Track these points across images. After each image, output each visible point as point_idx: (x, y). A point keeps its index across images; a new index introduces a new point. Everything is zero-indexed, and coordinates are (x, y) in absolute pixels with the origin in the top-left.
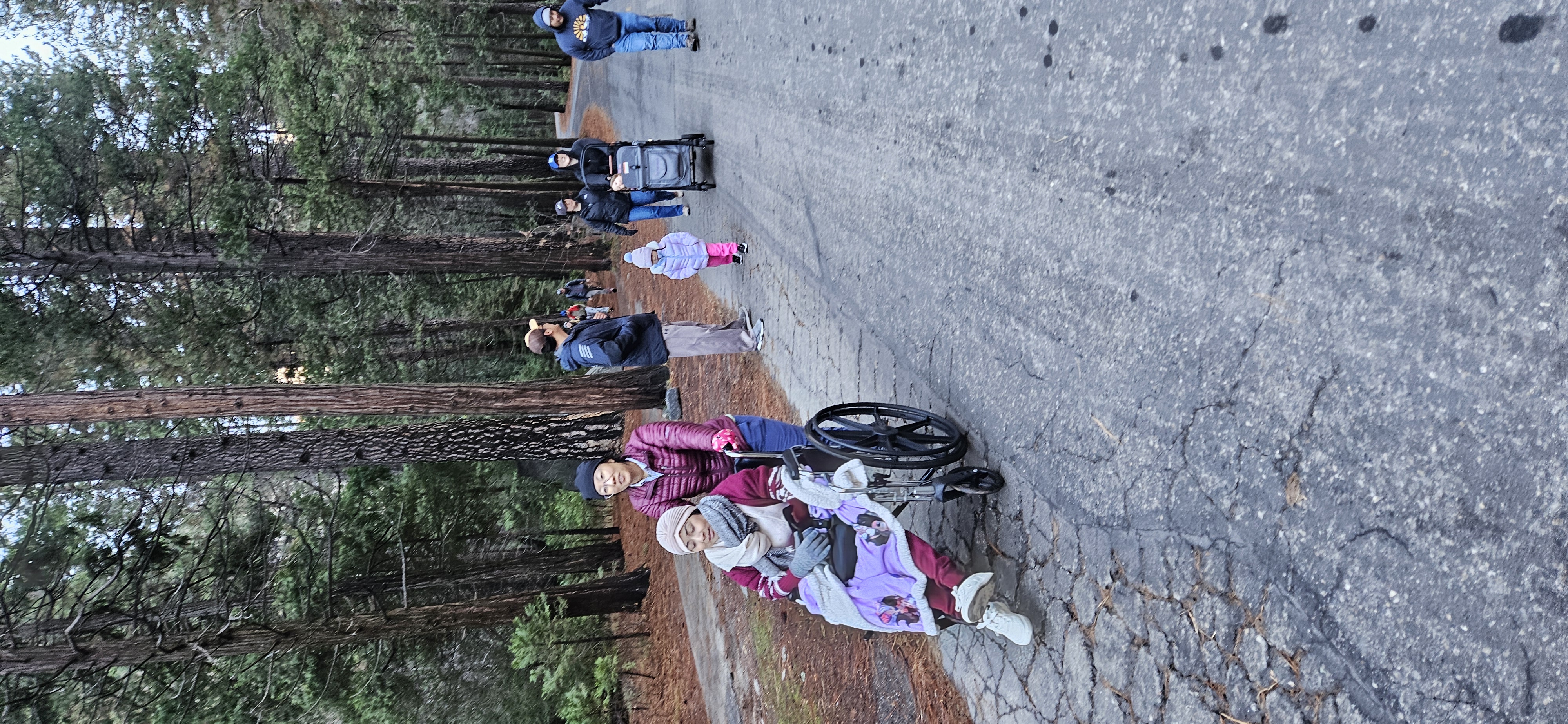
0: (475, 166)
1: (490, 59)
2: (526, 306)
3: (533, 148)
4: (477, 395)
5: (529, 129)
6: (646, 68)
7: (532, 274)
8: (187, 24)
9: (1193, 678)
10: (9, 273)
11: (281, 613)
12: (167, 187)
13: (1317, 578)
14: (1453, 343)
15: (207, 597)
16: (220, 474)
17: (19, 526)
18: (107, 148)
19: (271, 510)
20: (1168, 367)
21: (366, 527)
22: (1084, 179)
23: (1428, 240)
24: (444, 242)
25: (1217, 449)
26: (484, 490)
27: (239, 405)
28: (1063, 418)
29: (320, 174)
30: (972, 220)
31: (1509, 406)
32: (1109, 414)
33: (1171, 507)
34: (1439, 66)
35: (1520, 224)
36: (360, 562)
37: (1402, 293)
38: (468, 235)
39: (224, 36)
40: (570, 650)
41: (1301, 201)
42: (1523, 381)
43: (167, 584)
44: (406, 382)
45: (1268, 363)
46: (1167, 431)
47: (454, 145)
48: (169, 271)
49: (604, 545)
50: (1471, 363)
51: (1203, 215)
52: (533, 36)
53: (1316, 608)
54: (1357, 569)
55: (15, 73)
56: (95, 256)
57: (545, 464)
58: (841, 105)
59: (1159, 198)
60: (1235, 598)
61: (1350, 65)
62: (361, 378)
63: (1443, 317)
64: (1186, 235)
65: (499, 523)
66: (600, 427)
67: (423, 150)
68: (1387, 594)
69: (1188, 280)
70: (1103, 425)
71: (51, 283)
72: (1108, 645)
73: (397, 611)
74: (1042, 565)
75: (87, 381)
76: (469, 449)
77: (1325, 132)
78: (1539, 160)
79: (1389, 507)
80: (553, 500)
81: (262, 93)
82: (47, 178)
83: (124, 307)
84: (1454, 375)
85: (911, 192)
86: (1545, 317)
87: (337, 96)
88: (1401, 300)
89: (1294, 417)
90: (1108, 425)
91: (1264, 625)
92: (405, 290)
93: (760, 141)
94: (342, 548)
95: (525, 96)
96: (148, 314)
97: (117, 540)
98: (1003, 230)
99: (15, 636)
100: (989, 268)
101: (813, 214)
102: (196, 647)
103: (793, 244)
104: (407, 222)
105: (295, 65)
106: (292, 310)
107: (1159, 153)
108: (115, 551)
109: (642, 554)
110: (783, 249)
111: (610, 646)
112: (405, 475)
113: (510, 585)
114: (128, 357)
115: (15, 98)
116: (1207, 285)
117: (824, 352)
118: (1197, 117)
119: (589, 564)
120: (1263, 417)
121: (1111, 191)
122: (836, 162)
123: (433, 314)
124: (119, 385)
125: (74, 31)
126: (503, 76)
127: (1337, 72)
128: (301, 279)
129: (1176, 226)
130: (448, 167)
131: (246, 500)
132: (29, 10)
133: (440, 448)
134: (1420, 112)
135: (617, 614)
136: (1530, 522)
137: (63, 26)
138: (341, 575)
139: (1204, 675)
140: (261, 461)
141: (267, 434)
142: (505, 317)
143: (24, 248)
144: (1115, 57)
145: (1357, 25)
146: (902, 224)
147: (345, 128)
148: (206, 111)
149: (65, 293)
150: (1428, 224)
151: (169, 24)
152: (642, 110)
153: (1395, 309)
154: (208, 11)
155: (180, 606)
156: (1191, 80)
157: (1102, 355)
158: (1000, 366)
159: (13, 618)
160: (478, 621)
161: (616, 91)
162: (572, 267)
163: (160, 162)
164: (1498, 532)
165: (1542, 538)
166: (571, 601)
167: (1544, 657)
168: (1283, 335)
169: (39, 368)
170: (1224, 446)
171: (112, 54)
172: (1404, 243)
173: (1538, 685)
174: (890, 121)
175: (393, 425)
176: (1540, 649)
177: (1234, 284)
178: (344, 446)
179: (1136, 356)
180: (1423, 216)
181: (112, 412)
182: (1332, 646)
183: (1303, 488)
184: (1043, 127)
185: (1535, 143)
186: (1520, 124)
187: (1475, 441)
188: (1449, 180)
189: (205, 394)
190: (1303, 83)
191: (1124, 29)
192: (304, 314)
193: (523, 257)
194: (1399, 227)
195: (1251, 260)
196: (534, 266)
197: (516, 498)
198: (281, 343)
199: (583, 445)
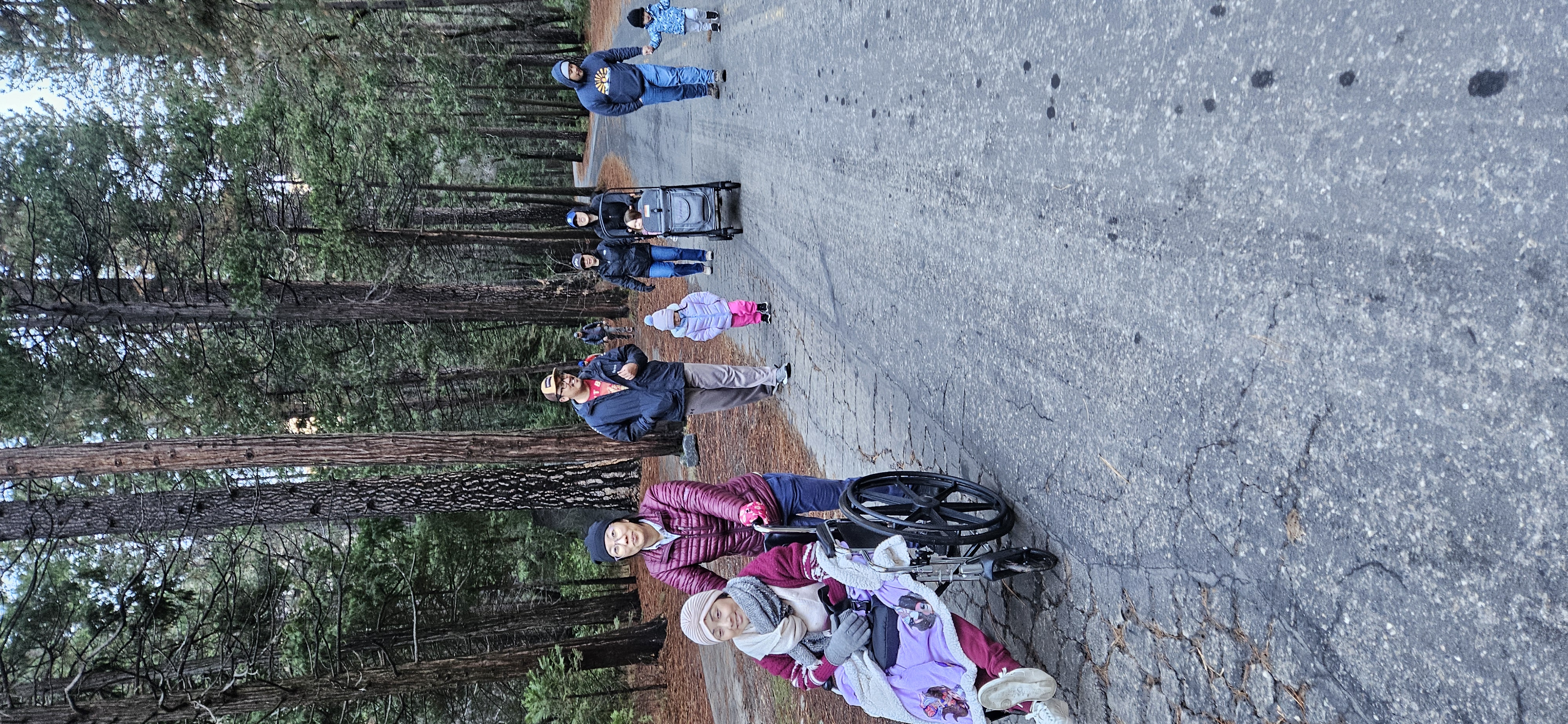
0: (492, 215)
1: (508, 110)
2: (542, 354)
3: (551, 197)
4: (491, 443)
5: (547, 178)
6: (663, 118)
7: (549, 322)
8: (204, 77)
9: (1203, 715)
10: (16, 325)
11: (287, 669)
12: (180, 238)
13: (1318, 612)
14: (1436, 381)
15: (211, 653)
16: (227, 526)
17: (19, 583)
18: (121, 199)
19: (280, 564)
20: (1171, 407)
21: (377, 579)
22: (1088, 225)
23: (1410, 283)
24: (460, 290)
25: (1220, 487)
26: (498, 541)
27: (250, 456)
28: (1073, 458)
29: (335, 224)
30: (981, 266)
31: (1491, 440)
32: (1117, 454)
33: (1178, 544)
34: (1415, 118)
35: (1494, 267)
36: (370, 615)
37: (1387, 333)
38: (484, 283)
39: (241, 88)
40: (585, 704)
41: (1292, 246)
42: (1503, 417)
43: (170, 641)
44: (419, 432)
45: (1266, 402)
46: (1172, 470)
47: (471, 194)
48: (180, 322)
49: (621, 595)
50: (1454, 400)
51: (1200, 260)
52: (551, 88)
53: (1318, 642)
54: (1355, 602)
55: (29, 126)
56: (104, 308)
57: (560, 513)
58: (854, 154)
59: (1159, 244)
60: (1242, 634)
61: (1332, 117)
62: (374, 428)
63: (1426, 357)
64: (1185, 279)
65: (513, 574)
66: (616, 475)
67: (440, 199)
68: (1384, 626)
69: (1187, 322)
70: (1111, 464)
71: (60, 335)
72: (1121, 684)
73: (408, 666)
74: (1056, 605)
75: (93, 433)
76: (483, 499)
77: (1312, 180)
78: (1509, 206)
79: (1383, 541)
80: (569, 550)
81: (278, 144)
82: (58, 230)
83: (133, 358)
84: (1438, 412)
85: (923, 238)
86: (1521, 355)
87: (354, 147)
88: (1387, 340)
89: (1291, 455)
90: (1116, 465)
91: (1270, 661)
92: (420, 338)
93: (775, 189)
94: (352, 601)
95: (543, 145)
96: (157, 365)
97: (120, 597)
98: (1011, 275)
99: (13, 696)
100: (999, 312)
101: (828, 260)
102: (199, 705)
103: (807, 289)
104: (423, 271)
105: (312, 116)
106: (305, 359)
107: (1157, 201)
108: (117, 608)
109: (659, 604)
110: (799, 295)
111: (625, 698)
112: (417, 526)
113: (523, 637)
114: (136, 409)
115: (29, 150)
116: (1206, 327)
117: (840, 397)
118: (1193, 166)
119: (605, 615)
120: (1262, 455)
121: (1113, 237)
122: (850, 209)
123: (448, 363)
124: (127, 437)
125: (89, 82)
126: (521, 126)
127: (1320, 125)
128: (314, 329)
129: (1176, 271)
130: (465, 216)
131: (253, 553)
132: (45, 63)
133: (454, 498)
134: (1398, 162)
135: (634, 666)
136: (1515, 553)
137: (78, 78)
138: (350, 629)
139: (1214, 712)
140: (270, 513)
141: (278, 485)
142: (521, 364)
143: (33, 299)
144: (1114, 109)
145: (1337, 80)
146: (914, 269)
147: (363, 178)
148: (221, 162)
149: (73, 344)
150: (1409, 268)
151: (185, 76)
152: (659, 159)
153: (1381, 349)
154: (225, 63)
155: (184, 663)
156: (1186, 130)
157: (1109, 396)
158: (1011, 408)
159: (10, 677)
160: (490, 675)
161: (634, 140)
162: (590, 314)
163: (173, 213)
164: (1486, 563)
165: (1526, 569)
166: (586, 652)
167: (1533, 686)
168: (1278, 374)
169: (44, 421)
170: (1226, 483)
171: (127, 106)
172: (1387, 286)
173: (1529, 713)
174: (900, 169)
175: (406, 476)
176: (1529, 677)
177: (1231, 325)
178: (356, 497)
179: (1142, 397)
180: (1404, 260)
181: (119, 463)
182: (1334, 679)
183: (1302, 523)
184: (1047, 176)
185: (1505, 191)
186: (1491, 172)
187: (1462, 476)
188: (1427, 225)
189: (215, 445)
190: (1290, 134)
191: (1122, 82)
192: (317, 364)
193: (539, 304)
194: (1382, 270)
195: (1247, 302)
196: (550, 314)
197: (531, 549)
198: (292, 393)
199: (599, 493)
